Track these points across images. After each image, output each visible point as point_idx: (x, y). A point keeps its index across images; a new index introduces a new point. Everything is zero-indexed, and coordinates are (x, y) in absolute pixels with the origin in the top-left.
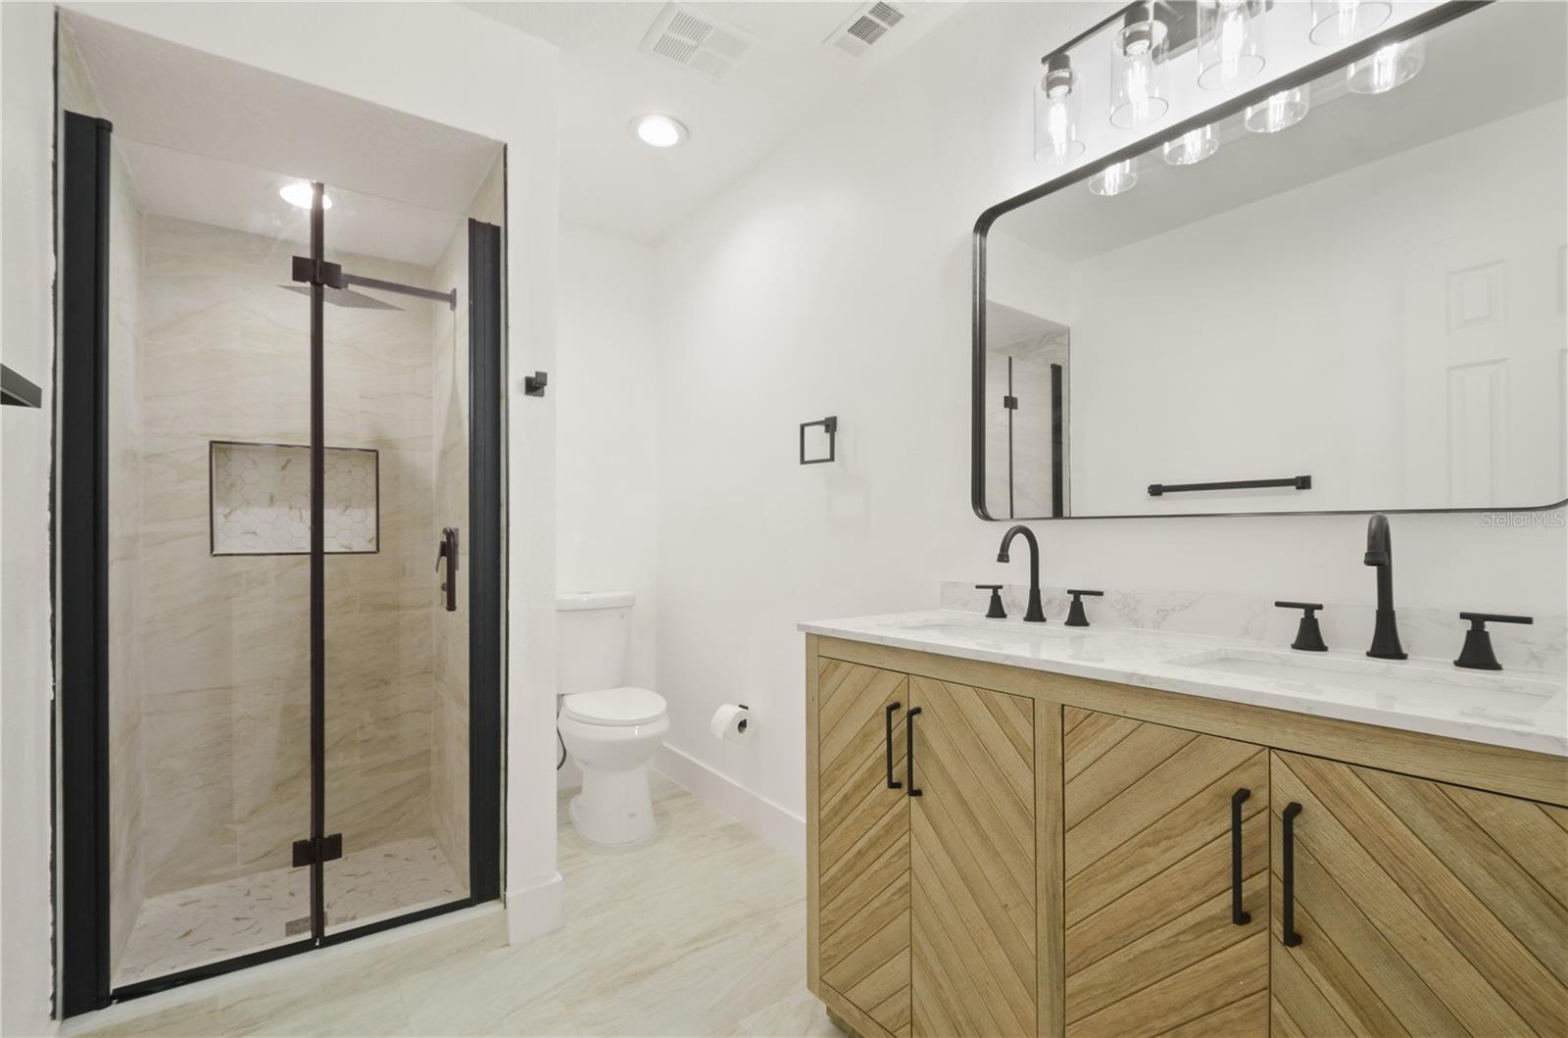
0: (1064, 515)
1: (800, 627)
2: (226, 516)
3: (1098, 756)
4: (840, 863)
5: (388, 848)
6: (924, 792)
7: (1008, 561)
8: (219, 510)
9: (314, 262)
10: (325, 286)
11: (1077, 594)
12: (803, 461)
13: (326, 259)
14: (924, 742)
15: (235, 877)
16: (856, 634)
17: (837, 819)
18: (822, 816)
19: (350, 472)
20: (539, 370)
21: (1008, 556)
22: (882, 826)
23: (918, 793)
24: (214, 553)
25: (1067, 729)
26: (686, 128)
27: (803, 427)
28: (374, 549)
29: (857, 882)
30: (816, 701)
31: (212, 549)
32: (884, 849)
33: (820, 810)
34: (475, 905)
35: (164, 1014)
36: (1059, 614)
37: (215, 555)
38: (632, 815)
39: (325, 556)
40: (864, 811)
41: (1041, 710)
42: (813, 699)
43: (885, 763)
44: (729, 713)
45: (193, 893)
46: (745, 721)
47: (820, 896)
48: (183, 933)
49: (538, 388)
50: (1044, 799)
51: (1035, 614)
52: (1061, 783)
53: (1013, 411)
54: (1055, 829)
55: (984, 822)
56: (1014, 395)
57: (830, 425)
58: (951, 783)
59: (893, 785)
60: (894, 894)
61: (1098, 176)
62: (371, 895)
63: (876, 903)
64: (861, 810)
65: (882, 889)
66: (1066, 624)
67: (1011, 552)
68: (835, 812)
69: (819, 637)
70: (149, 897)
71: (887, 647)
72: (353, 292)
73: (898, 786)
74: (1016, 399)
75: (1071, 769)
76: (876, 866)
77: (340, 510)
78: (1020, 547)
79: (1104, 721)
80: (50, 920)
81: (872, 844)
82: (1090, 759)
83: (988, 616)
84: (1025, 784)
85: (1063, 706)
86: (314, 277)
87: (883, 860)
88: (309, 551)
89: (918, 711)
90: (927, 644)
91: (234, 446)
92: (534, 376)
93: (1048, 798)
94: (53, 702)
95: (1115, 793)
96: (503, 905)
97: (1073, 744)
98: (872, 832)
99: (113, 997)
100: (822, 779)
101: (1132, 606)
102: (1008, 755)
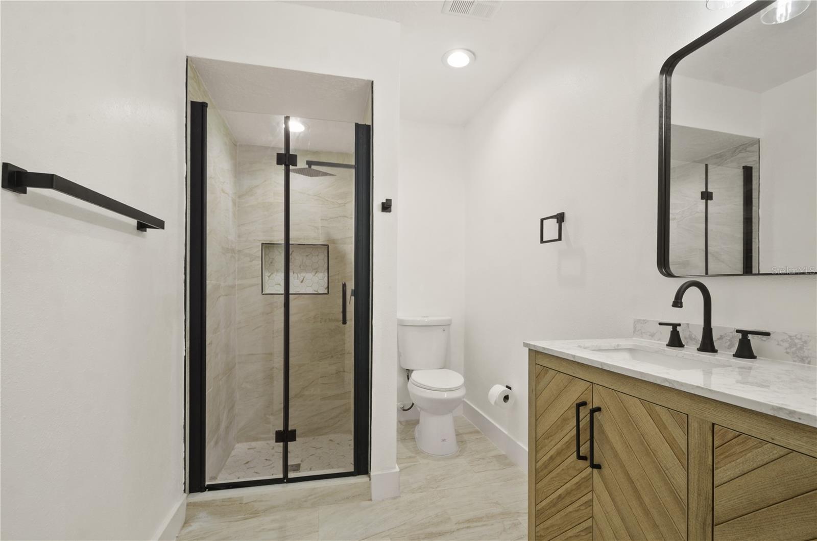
0: (753, 273)
1: (526, 345)
2: (269, 277)
3: (746, 471)
4: (548, 500)
5: (332, 436)
6: (602, 467)
7: (681, 307)
8: (266, 274)
9: (285, 155)
10: (291, 166)
11: (745, 333)
12: (542, 241)
13: (291, 153)
14: (603, 432)
15: (270, 440)
16: (557, 351)
17: (545, 471)
18: (537, 467)
19: (318, 256)
20: (388, 198)
21: (681, 303)
22: (574, 483)
23: (598, 467)
24: (263, 293)
25: (716, 443)
26: (474, 54)
27: (542, 221)
28: (327, 293)
29: (558, 516)
30: (534, 392)
31: (262, 292)
32: (576, 498)
33: (536, 463)
34: (356, 476)
35: (223, 500)
36: (730, 347)
37: (263, 294)
38: (444, 440)
39: (290, 296)
40: (563, 470)
41: (694, 425)
42: (532, 391)
43: (575, 442)
44: (498, 390)
45: (254, 444)
46: (508, 395)
47: (536, 518)
48: (245, 462)
49: (389, 208)
50: (696, 495)
51: (708, 345)
52: (711, 485)
53: (709, 201)
54: (705, 520)
55: (647, 500)
56: (709, 190)
57: (560, 218)
58: (623, 466)
59: (580, 457)
60: (582, 531)
61: (769, 8)
62: (320, 459)
63: (570, 533)
64: (561, 469)
65: (574, 524)
66: (734, 356)
67: (685, 299)
68: (545, 466)
69: (537, 352)
70: (238, 443)
71: (578, 363)
72: (314, 170)
73: (584, 458)
74: (712, 193)
75: (720, 476)
76: (570, 509)
77: (313, 274)
78: (693, 297)
79: (751, 443)
80: (183, 450)
81: (568, 493)
82: (738, 472)
83: (668, 345)
84: (679, 478)
85: (713, 424)
86: (286, 162)
87: (575, 505)
88: (283, 293)
89: (598, 409)
90: (605, 364)
91: (275, 245)
92: (385, 201)
93: (699, 495)
94: (185, 357)
95: (762, 505)
96: (369, 479)
97: (722, 457)
98: (568, 485)
99: (206, 488)
100: (537, 443)
101: (799, 346)
102: (665, 453)
